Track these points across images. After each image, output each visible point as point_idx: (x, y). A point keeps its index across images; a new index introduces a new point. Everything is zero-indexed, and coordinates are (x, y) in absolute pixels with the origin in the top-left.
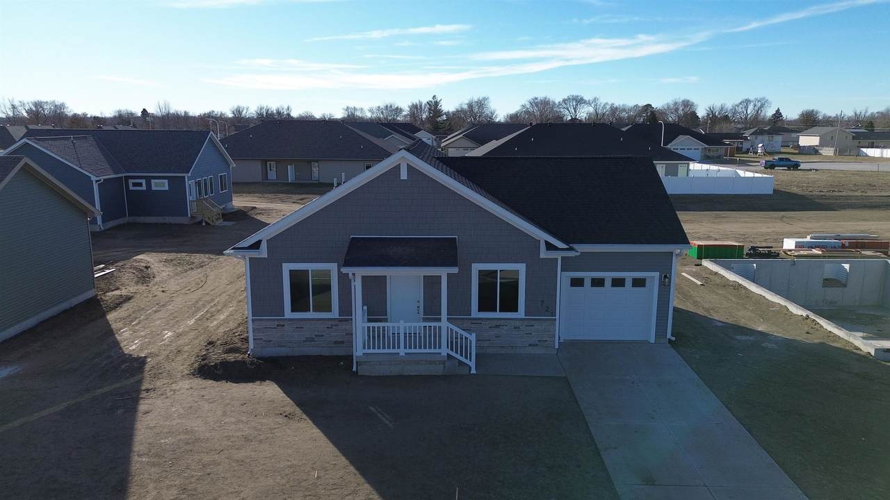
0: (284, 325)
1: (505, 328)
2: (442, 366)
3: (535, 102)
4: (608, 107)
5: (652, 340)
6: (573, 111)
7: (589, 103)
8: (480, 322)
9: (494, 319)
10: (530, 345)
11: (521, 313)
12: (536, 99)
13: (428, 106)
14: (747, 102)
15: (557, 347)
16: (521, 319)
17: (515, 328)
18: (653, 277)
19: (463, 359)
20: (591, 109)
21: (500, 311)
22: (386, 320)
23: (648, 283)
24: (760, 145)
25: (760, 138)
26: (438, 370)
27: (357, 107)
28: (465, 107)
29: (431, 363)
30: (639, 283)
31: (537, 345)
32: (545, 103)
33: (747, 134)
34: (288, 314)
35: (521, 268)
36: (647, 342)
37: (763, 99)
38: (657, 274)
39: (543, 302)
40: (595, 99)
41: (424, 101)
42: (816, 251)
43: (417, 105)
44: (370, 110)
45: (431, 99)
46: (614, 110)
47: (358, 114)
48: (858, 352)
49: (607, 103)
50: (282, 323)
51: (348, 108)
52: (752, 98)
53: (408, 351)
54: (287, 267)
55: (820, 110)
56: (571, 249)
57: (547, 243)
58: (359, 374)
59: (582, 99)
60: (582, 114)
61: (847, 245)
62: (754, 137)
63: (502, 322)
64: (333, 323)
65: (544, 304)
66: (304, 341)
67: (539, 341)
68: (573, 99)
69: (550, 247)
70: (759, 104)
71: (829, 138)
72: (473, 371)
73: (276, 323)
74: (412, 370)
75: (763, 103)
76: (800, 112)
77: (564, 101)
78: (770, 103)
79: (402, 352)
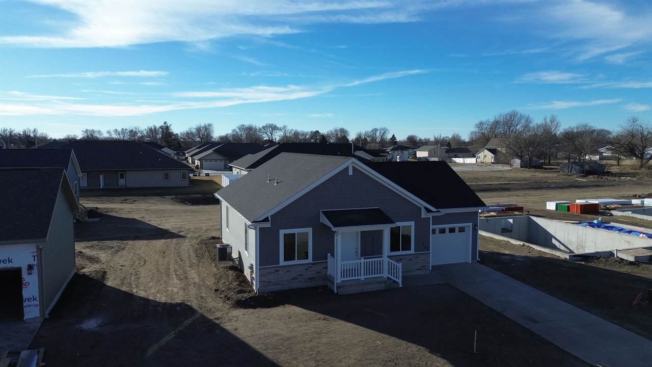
0: (279, 271)
1: (404, 260)
2: (384, 284)
3: (242, 128)
4: (293, 132)
5: (470, 262)
6: (270, 135)
7: (280, 129)
9: (400, 255)
10: (417, 269)
11: (412, 251)
12: (244, 126)
13: (161, 130)
14: (376, 130)
15: (431, 269)
16: (413, 254)
17: (410, 260)
18: (469, 226)
19: (395, 279)
20: (282, 133)
21: (402, 251)
23: (466, 229)
24: (398, 157)
25: (396, 152)
26: (382, 287)
27: (95, 130)
29: (379, 283)
30: (462, 230)
31: (420, 269)
32: (250, 129)
33: (389, 150)
34: (282, 262)
35: (412, 224)
36: (467, 263)
37: (385, 128)
38: (471, 224)
39: (423, 243)
40: (285, 127)
41: (158, 126)
42: (493, 214)
43: (152, 129)
44: (108, 132)
45: (163, 124)
46: (296, 134)
47: (96, 135)
48: (559, 258)
49: (292, 130)
50: (278, 269)
51: (87, 130)
52: (378, 128)
53: (366, 277)
54: (282, 232)
55: (417, 135)
56: (438, 211)
57: (426, 208)
58: (339, 294)
59: (275, 126)
60: (276, 137)
61: (504, 209)
62: (392, 152)
63: (403, 257)
64: (309, 266)
65: (423, 245)
66: (291, 280)
67: (422, 266)
68: (270, 127)
69: (428, 211)
70: (382, 132)
71: (433, 153)
72: (401, 286)
73: (275, 269)
74: (368, 288)
75: (385, 131)
76: (407, 137)
77: (264, 127)
78: (389, 131)
79: (362, 278)
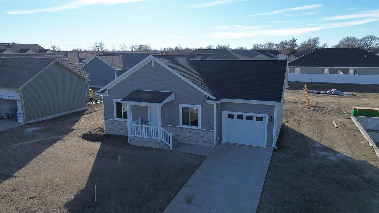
0: (114, 123)
1: (193, 133)
2: (159, 145)
3: (347, 39)
5: (265, 148)
6: (369, 44)
8: (183, 129)
9: (188, 129)
10: (203, 142)
11: (199, 127)
12: (348, 37)
13: (290, 42)
15: (214, 144)
16: (199, 130)
17: (197, 133)
18: (266, 117)
19: (167, 143)
21: (191, 125)
22: (148, 125)
23: (263, 119)
26: (157, 147)
27: (258, 44)
28: (306, 42)
29: (155, 143)
30: (259, 119)
31: (206, 142)
32: (353, 39)
34: (116, 118)
35: (199, 107)
36: (263, 148)
39: (208, 123)
43: (284, 42)
45: (292, 39)
53: (147, 137)
56: (217, 100)
57: (208, 97)
58: (130, 144)
59: (375, 37)
60: (374, 45)
63: (192, 130)
67: (207, 140)
68: (369, 37)
69: (210, 99)
72: (171, 149)
73: (112, 121)
74: (148, 145)
79: (144, 137)
